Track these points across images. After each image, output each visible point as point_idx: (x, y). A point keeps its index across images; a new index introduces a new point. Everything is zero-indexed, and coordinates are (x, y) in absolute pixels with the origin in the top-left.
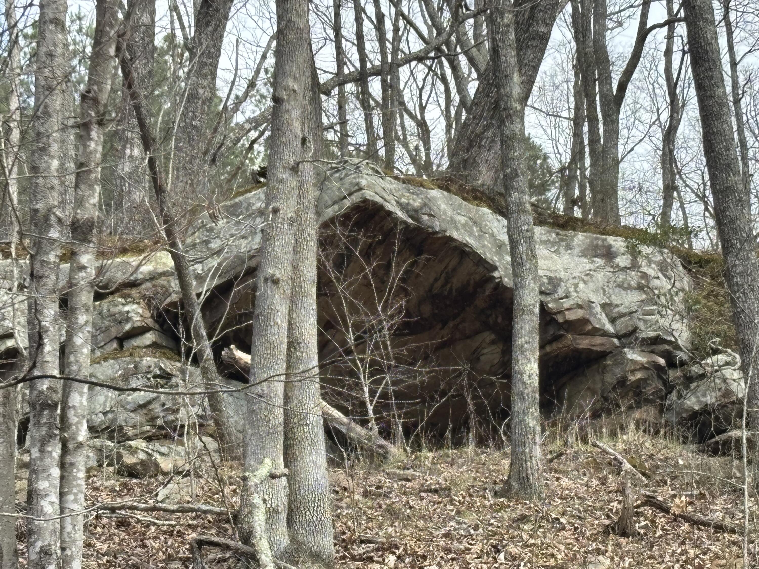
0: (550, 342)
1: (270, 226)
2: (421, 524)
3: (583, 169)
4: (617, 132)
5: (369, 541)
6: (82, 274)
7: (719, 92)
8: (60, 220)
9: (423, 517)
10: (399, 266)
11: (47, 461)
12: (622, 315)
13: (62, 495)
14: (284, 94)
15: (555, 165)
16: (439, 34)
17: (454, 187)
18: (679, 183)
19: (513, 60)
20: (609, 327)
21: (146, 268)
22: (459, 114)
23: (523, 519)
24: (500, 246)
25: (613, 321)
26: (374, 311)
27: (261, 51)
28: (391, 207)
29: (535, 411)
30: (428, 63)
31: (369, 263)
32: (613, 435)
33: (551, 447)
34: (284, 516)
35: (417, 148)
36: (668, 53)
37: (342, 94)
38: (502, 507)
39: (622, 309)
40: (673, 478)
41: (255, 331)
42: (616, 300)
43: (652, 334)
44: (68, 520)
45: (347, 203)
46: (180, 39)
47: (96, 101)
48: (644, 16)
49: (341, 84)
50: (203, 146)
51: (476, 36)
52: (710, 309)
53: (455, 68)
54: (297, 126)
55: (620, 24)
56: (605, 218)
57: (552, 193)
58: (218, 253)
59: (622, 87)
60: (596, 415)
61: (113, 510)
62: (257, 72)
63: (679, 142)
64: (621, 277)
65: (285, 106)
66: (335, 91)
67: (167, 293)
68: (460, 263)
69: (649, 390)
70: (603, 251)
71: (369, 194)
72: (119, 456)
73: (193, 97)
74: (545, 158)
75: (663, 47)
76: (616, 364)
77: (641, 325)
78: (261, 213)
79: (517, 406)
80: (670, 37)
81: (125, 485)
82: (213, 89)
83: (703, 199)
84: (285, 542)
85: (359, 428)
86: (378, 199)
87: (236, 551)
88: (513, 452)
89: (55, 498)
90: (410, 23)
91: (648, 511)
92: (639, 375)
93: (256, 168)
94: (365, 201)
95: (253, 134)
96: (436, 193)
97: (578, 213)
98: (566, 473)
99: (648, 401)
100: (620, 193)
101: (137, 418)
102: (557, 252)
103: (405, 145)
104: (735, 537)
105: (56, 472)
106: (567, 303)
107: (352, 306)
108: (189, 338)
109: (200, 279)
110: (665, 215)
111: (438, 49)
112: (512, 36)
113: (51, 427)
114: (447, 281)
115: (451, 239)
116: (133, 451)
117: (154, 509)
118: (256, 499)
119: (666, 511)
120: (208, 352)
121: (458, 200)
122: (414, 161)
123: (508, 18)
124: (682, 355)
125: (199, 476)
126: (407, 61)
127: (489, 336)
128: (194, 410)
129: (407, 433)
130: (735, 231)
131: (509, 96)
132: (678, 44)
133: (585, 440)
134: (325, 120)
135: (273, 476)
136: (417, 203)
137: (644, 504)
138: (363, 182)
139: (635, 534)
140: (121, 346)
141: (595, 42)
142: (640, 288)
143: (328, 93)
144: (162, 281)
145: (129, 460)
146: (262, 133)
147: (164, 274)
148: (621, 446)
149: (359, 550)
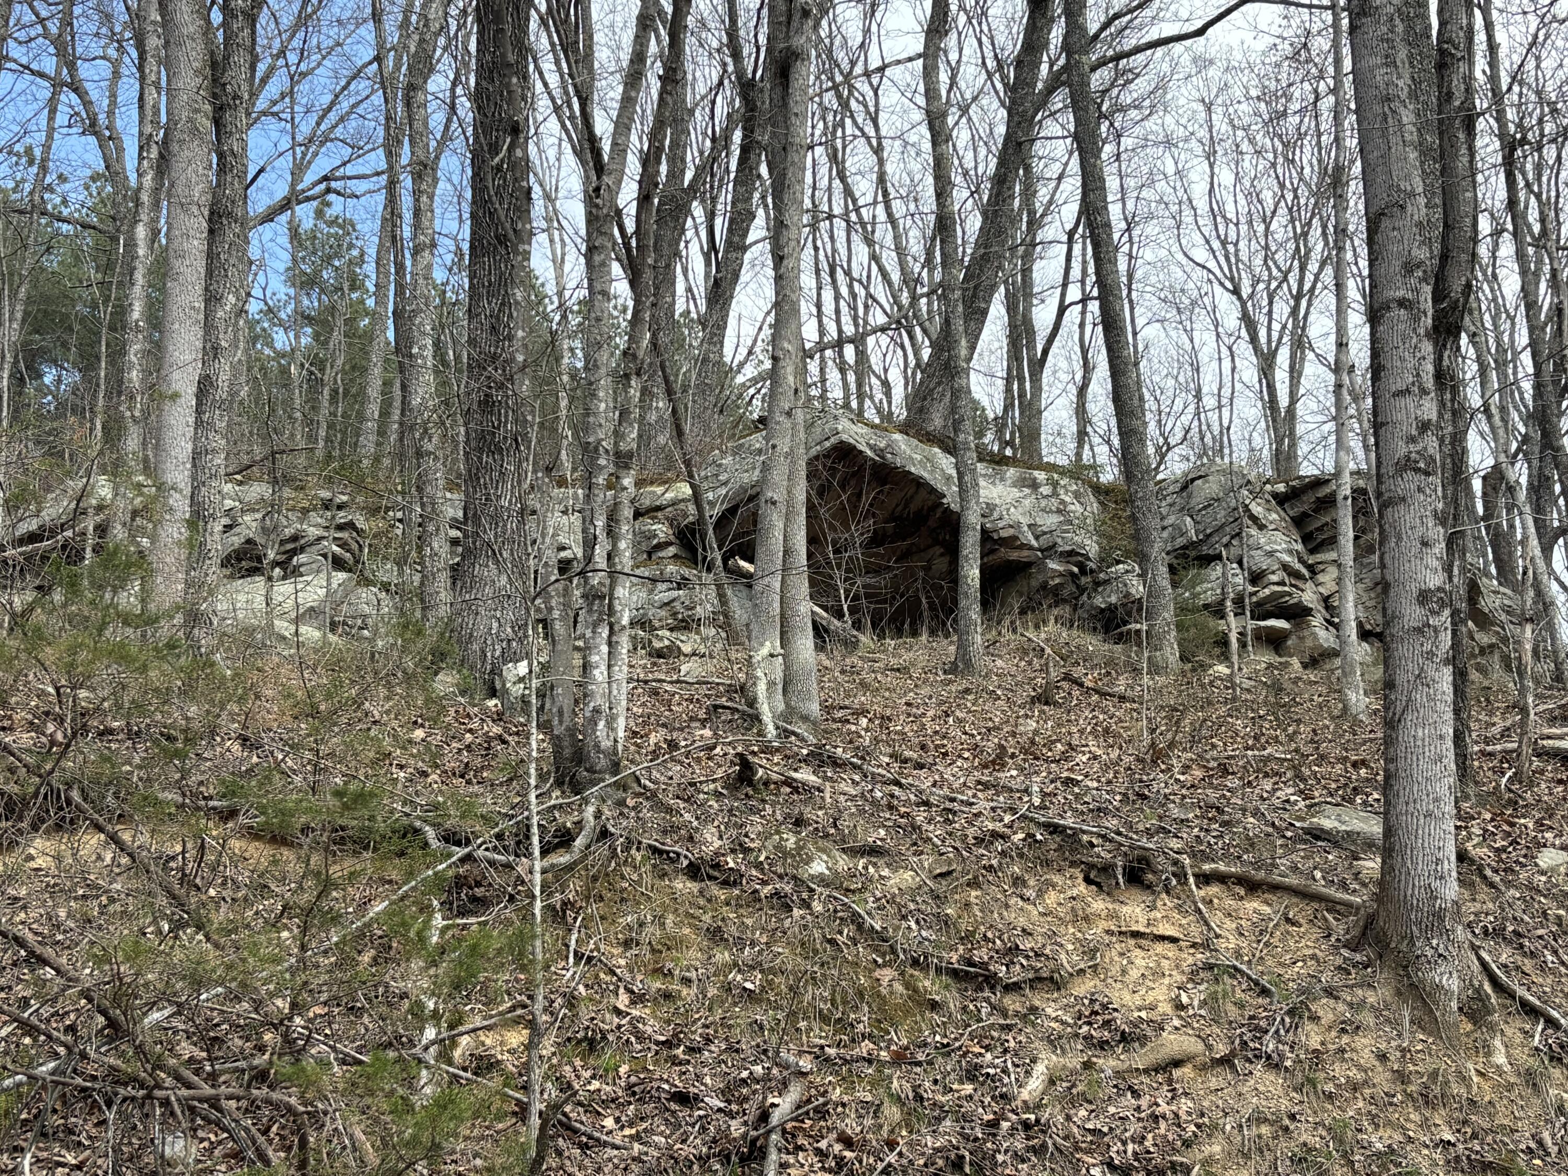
0: (987, 555)
1: (770, 459)
2: (887, 694)
3: (1013, 418)
4: (1040, 389)
5: (846, 708)
6: (625, 494)
7: (1125, 353)
8: (607, 451)
9: (888, 689)
10: (868, 493)
11: (598, 640)
12: (1045, 533)
13: (609, 666)
14: (780, 354)
15: (991, 416)
16: (900, 309)
17: (913, 431)
18: (1089, 429)
19: (961, 329)
20: (1034, 543)
21: (669, 495)
22: (914, 374)
23: (967, 691)
24: (949, 478)
25: (1037, 538)
26: (848, 529)
27: (758, 325)
28: (862, 447)
29: (977, 607)
30: (890, 333)
31: (845, 492)
32: (1037, 627)
33: (988, 637)
34: (780, 687)
35: (881, 401)
36: (1082, 325)
37: (822, 359)
38: (951, 682)
39: (1044, 529)
40: (1085, 661)
41: (758, 541)
42: (1039, 521)
43: (1068, 548)
44: (614, 686)
45: (827, 444)
46: (694, 315)
47: (635, 356)
48: (1063, 295)
49: (822, 350)
50: (712, 399)
51: (929, 312)
52: (1115, 529)
53: (912, 337)
54: (791, 379)
55: (1043, 301)
56: (1031, 457)
57: (989, 437)
58: (725, 484)
59: (1045, 352)
60: (1023, 612)
61: (646, 682)
62: (755, 341)
63: (1090, 396)
64: (1043, 503)
65: (782, 363)
66: (818, 356)
67: (685, 516)
68: (916, 492)
69: (1065, 593)
70: (1029, 482)
71: (845, 437)
72: (650, 642)
73: (705, 360)
74: (984, 410)
75: (1078, 321)
76: (1039, 572)
77: (1059, 541)
78: (760, 451)
79: (963, 603)
80: (1083, 313)
81: (654, 664)
82: (721, 355)
83: (1108, 442)
84: (781, 707)
85: (836, 622)
86: (852, 441)
87: (744, 713)
88: (959, 639)
89: (603, 668)
90: (875, 300)
91: (1065, 684)
92: (1057, 581)
93: (755, 416)
94: (842, 442)
95: (752, 391)
96: (897, 436)
97: (1008, 452)
98: (1000, 657)
99: (1064, 601)
100: (1043, 437)
101: (663, 613)
102: (993, 483)
103: (871, 398)
104: (1135, 706)
105: (605, 649)
106: (1001, 524)
107: (831, 526)
108: (704, 549)
109: (712, 504)
110: (1079, 455)
111: (898, 322)
112: (960, 309)
113: (601, 613)
114: (906, 506)
115: (909, 473)
116: (661, 639)
117: (678, 682)
118: (759, 673)
119: (1081, 685)
120: (719, 562)
121: (915, 442)
122: (879, 411)
123: (958, 293)
124: (1091, 565)
125: (711, 657)
126: (874, 332)
127: (938, 550)
128: (709, 607)
129: (874, 626)
130: (1137, 465)
131: (957, 357)
132: (1089, 318)
133: (1014, 631)
134: (809, 381)
135: (772, 655)
136: (882, 445)
137: (1064, 679)
138: (840, 428)
139: (1056, 704)
140: (650, 557)
141: (1024, 316)
142: (1059, 511)
143: (812, 358)
144: (682, 506)
145: (657, 644)
146: (759, 391)
147: (683, 500)
148: (1043, 636)
149: (839, 714)
